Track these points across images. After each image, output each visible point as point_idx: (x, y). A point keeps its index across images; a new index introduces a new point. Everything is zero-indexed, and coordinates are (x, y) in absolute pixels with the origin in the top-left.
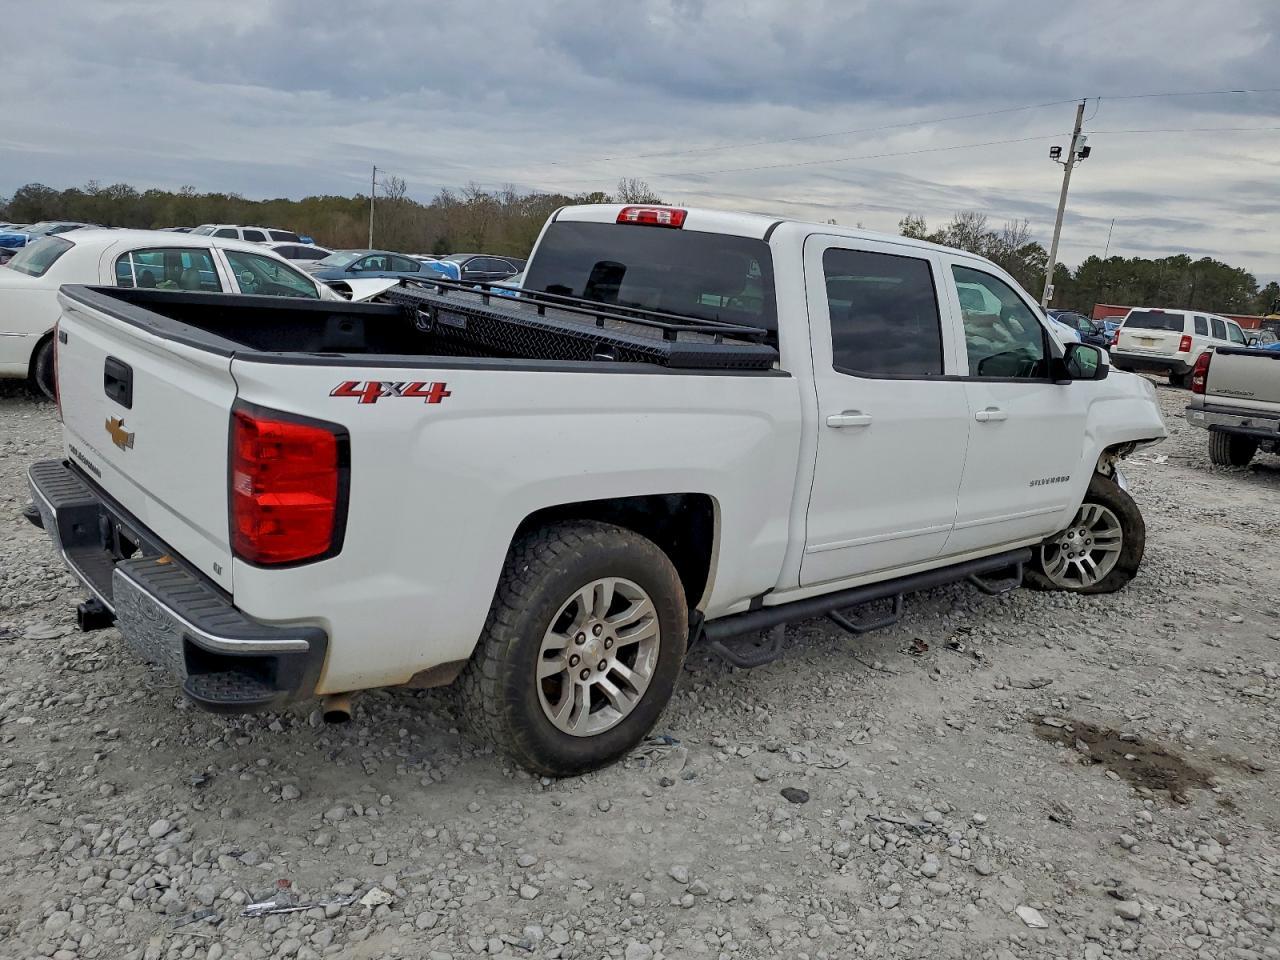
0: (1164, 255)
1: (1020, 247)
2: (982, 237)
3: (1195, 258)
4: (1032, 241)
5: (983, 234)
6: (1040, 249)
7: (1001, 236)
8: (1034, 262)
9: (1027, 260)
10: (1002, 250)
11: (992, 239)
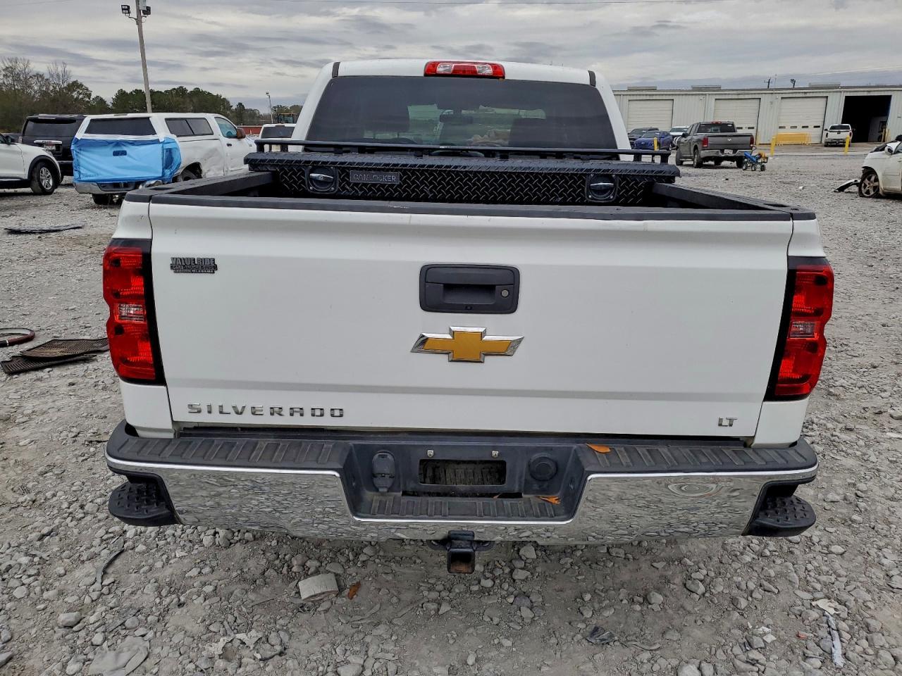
0: (169, 88)
1: (65, 85)
2: (31, 77)
3: (190, 89)
4: (73, 79)
5: (31, 74)
6: (82, 85)
7: (46, 76)
8: (81, 96)
9: (75, 95)
10: (51, 88)
11: (40, 79)
